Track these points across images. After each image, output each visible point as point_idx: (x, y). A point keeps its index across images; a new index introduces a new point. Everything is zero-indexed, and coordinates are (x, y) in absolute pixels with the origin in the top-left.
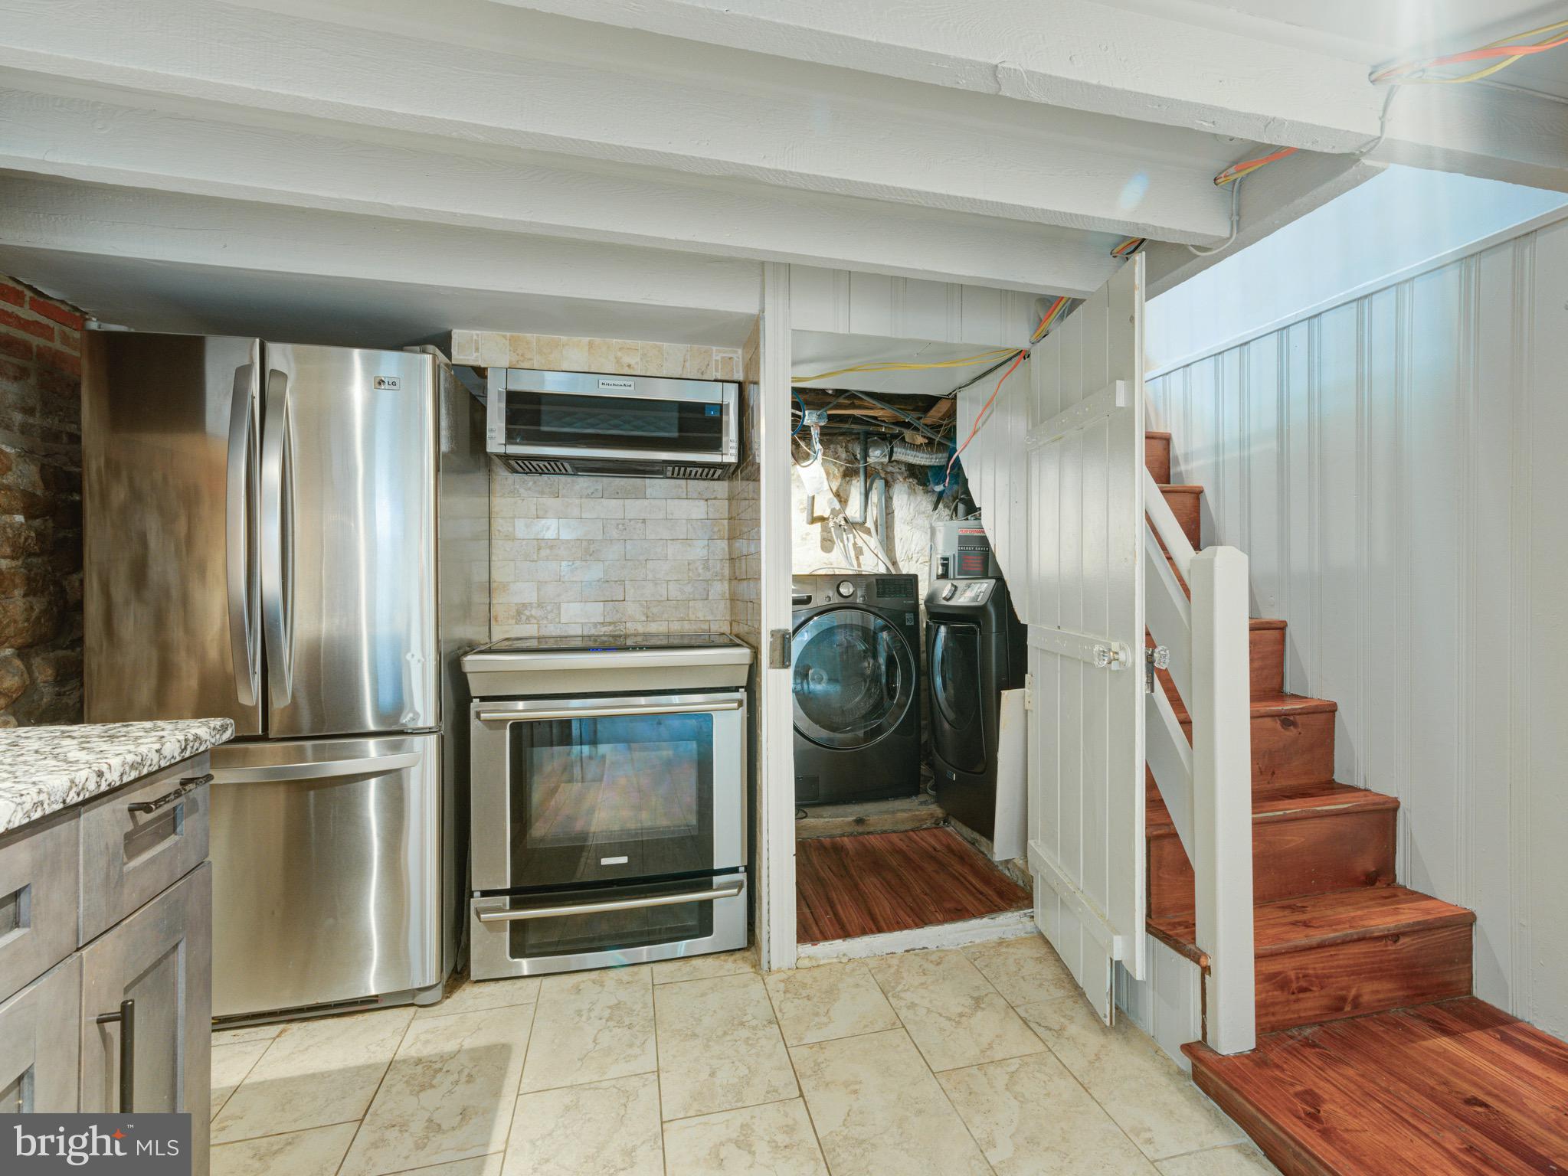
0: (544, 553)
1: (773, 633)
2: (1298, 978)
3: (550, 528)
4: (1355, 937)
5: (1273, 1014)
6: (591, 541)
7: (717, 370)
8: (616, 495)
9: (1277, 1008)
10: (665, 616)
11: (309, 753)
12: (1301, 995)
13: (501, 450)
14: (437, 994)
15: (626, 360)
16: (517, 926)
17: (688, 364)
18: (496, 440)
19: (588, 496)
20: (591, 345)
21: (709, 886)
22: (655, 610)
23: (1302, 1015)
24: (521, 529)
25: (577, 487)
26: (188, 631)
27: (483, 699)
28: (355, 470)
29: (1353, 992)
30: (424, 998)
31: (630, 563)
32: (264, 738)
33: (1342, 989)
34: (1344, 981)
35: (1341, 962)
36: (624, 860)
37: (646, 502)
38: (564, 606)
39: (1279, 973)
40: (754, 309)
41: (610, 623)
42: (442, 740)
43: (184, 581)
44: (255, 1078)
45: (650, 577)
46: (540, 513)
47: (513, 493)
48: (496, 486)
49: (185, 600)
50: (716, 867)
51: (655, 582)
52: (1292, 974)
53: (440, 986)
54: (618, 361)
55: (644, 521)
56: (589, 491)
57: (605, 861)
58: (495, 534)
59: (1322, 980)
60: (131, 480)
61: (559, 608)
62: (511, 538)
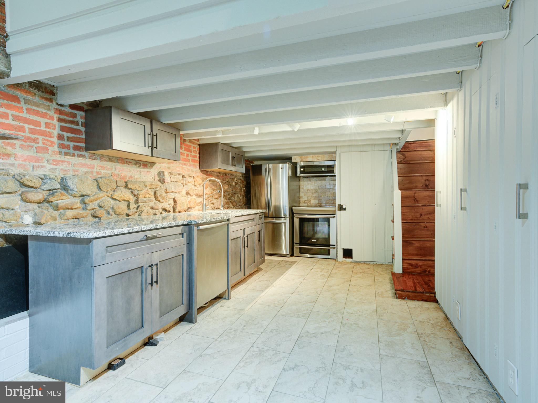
0: (308, 191)
1: (338, 205)
2: (415, 265)
3: (310, 187)
4: (428, 259)
5: (409, 270)
6: (316, 189)
7: (334, 158)
8: (320, 181)
9: (410, 269)
10: (329, 203)
11: (274, 219)
12: (416, 268)
13: (299, 175)
14: (289, 256)
15: (318, 158)
16: (300, 248)
17: (329, 158)
18: (298, 174)
19: (316, 181)
20: (313, 156)
21: (330, 247)
22: (327, 202)
23: (416, 271)
24: (305, 187)
25: (314, 179)
26: (260, 204)
27: (296, 214)
28: (280, 180)
29: (429, 270)
30: (288, 256)
31: (323, 193)
32: (269, 217)
33: (426, 269)
34: (426, 267)
35: (425, 264)
36: (316, 241)
37: (326, 182)
38: (311, 200)
39: (411, 263)
40: (335, 150)
41: (319, 204)
42: (290, 219)
43: (260, 197)
44: (268, 259)
45: (326, 195)
46: (308, 184)
47: (303, 181)
48: (301, 180)
49: (260, 199)
50: (331, 244)
51: (327, 196)
52: (414, 264)
53: (289, 255)
54: (317, 158)
55: (325, 185)
56: (316, 180)
57: (313, 241)
58: (300, 188)
59: (421, 266)
60: (254, 182)
61: (311, 201)
62: (303, 189)
